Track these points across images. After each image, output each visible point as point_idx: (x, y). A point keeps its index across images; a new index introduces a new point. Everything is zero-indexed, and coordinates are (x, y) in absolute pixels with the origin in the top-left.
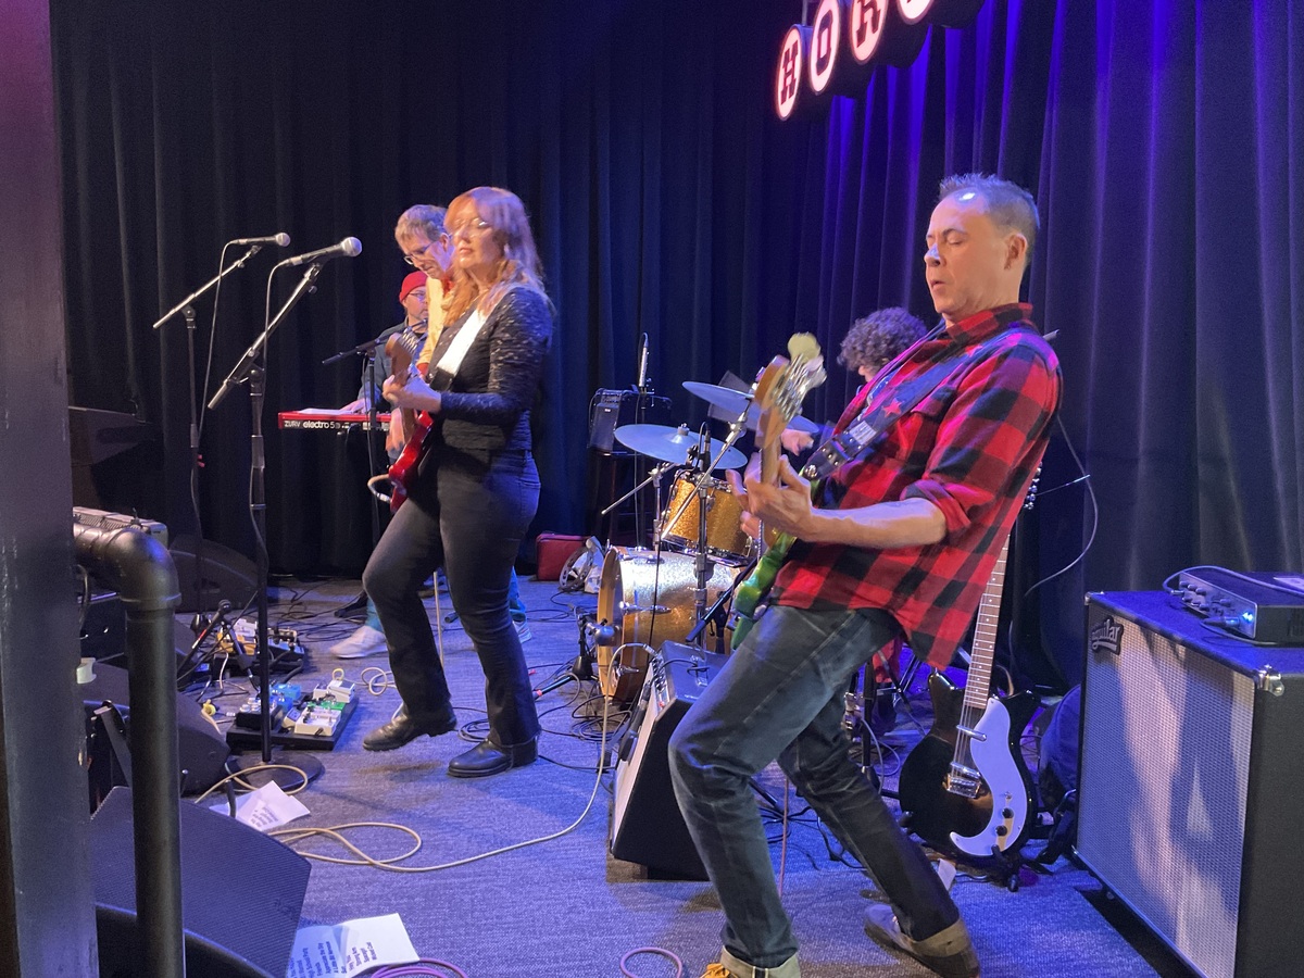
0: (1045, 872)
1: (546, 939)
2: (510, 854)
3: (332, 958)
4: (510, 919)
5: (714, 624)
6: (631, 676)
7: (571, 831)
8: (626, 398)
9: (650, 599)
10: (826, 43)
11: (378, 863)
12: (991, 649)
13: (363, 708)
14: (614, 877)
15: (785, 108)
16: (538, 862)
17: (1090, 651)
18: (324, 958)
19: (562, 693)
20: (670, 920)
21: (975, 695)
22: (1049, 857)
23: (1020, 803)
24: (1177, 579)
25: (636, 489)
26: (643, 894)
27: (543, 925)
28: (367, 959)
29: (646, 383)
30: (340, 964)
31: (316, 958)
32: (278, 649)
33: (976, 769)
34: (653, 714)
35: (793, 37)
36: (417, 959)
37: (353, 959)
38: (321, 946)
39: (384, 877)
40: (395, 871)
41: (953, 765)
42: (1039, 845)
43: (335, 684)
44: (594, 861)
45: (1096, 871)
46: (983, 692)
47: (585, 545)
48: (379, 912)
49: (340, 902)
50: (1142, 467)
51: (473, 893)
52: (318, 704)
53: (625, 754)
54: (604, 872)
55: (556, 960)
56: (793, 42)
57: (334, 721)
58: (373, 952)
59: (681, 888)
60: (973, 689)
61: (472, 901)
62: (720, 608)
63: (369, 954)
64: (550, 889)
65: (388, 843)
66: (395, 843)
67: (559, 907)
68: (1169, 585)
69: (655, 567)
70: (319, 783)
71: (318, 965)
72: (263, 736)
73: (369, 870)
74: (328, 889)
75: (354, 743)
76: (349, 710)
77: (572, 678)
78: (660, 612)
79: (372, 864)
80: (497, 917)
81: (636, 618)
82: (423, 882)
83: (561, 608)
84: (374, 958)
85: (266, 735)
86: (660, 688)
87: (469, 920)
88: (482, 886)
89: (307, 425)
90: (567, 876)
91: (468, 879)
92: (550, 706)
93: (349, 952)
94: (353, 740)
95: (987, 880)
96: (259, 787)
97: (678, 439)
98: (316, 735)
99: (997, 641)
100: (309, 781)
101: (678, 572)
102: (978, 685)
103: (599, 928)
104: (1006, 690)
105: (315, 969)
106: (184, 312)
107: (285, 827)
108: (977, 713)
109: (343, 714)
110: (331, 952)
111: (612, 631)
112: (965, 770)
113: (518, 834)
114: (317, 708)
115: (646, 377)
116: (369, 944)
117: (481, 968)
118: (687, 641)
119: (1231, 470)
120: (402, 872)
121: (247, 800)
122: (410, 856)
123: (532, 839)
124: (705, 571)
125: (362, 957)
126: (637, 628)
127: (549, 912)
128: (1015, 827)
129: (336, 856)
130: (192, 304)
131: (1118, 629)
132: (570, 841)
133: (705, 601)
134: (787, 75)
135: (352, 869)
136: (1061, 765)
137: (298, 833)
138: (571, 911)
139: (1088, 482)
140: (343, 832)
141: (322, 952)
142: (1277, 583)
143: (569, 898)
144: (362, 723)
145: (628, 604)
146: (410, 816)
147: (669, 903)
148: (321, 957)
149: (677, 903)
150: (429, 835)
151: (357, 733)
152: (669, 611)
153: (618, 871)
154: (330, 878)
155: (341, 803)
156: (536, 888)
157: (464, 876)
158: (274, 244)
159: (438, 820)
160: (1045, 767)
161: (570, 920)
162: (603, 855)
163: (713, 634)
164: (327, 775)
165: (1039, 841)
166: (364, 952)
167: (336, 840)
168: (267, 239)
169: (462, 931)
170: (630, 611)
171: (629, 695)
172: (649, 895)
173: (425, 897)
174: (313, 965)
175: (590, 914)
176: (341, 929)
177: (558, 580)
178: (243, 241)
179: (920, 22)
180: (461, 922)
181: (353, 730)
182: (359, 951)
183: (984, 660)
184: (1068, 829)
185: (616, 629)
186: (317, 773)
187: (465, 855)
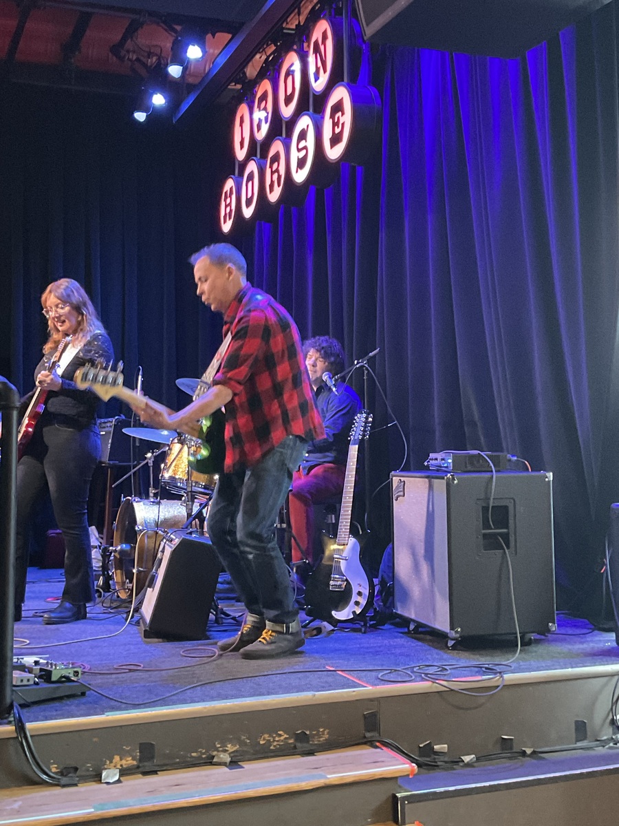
8: (118, 423)
9: (154, 523)
10: (250, 190)
14: (148, 643)
15: (226, 227)
17: (394, 501)
21: (342, 538)
26: (167, 645)
33: (344, 576)
35: (230, 184)
41: (332, 576)
44: (135, 640)
46: (346, 535)
54: (142, 641)
56: (230, 186)
69: (158, 506)
81: (146, 536)
101: (171, 509)
102: (343, 532)
104: (358, 533)
112: (338, 577)
118: (183, 528)
126: (146, 541)
128: (363, 602)
131: (403, 484)
134: (226, 206)
145: (140, 527)
170: (142, 531)
179: (304, 184)
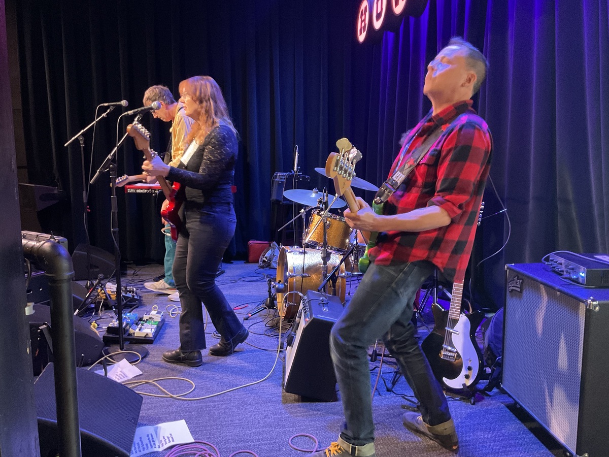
0: (488, 395)
1: (254, 430)
2: (237, 391)
3: (153, 441)
4: (237, 421)
5: (331, 282)
6: (293, 306)
7: (265, 380)
8: (289, 177)
9: (301, 270)
10: (381, 6)
11: (174, 396)
12: (461, 292)
13: (167, 324)
14: (285, 401)
15: (362, 38)
16: (250, 395)
17: (508, 292)
18: (150, 441)
19: (261, 315)
20: (312, 421)
21: (454, 313)
22: (489, 388)
23: (475, 363)
24: (549, 257)
25: (294, 219)
26: (299, 409)
27: (253, 424)
28: (170, 442)
29: (297, 169)
30: (157, 444)
31: (146, 441)
32: (127, 297)
33: (454, 348)
34: (303, 325)
35: (365, 4)
36: (193, 441)
37: (163, 442)
38: (148, 436)
39: (178, 403)
40: (183, 400)
41: (444, 346)
42: (484, 383)
43: (154, 312)
44: (276, 393)
45: (511, 394)
46: (458, 312)
47: (270, 246)
48: (175, 419)
49: (157, 415)
50: (531, 205)
51: (220, 410)
52: (146, 322)
53: (290, 343)
54: (281, 399)
55: (259, 440)
56: (365, 6)
57: (153, 330)
58: (172, 438)
59: (317, 406)
60: (453, 311)
61: (219, 413)
62: (334, 274)
63: (171, 439)
64: (256, 407)
65: (180, 387)
66: (183, 387)
67: (260, 415)
68: (545, 260)
69: (303, 255)
70: (147, 359)
71: (147, 444)
72: (120, 338)
73: (170, 400)
74: (151, 409)
75: (163, 340)
76: (161, 325)
77: (265, 308)
78: (306, 277)
79: (172, 397)
80: (231, 421)
81: (295, 280)
82: (196, 405)
83: (260, 275)
84: (173, 441)
85: (121, 336)
86: (305, 312)
87: (218, 422)
88: (224, 406)
89: (138, 191)
90: (263, 401)
91: (216, 403)
92: (255, 321)
93: (161, 438)
94: (163, 338)
95: (460, 400)
96: (118, 362)
97: (314, 195)
98: (145, 337)
99: (464, 288)
100: (142, 359)
101: (314, 258)
102: (455, 308)
103: (279, 425)
104: (468, 310)
105: (145, 446)
106: (79, 138)
107: (131, 380)
108: (455, 322)
109: (157, 327)
110: (153, 439)
111: (284, 286)
112: (449, 348)
113: (240, 382)
114: (145, 324)
115: (298, 166)
116: (171, 434)
117: (224, 445)
118: (319, 290)
119: (573, 206)
120: (186, 400)
121: (112, 368)
122: (190, 393)
123: (247, 383)
124: (327, 257)
125: (167, 441)
126: (295, 284)
127: (255, 418)
128: (474, 374)
129: (155, 393)
130: (82, 134)
131: (521, 281)
132: (265, 384)
133: (327, 271)
134: (362, 22)
135: (162, 399)
136: (494, 345)
137: (137, 383)
138: (265, 417)
139: (506, 212)
140: (158, 382)
141: (149, 439)
142: (596, 258)
143: (265, 411)
144: (168, 330)
145: (290, 273)
146: (189, 374)
147: (311, 413)
148: (148, 441)
149: (315, 412)
150: (199, 383)
151: (164, 336)
152: (310, 276)
153: (288, 398)
154: (152, 404)
155: (157, 368)
156: (248, 407)
157: (215, 402)
158: (120, 106)
159: (203, 375)
160: (487, 346)
161: (265, 422)
162: (280, 391)
163: (331, 287)
164: (150, 355)
165: (484, 381)
166: (168, 438)
167: (155, 385)
168: (117, 103)
169: (214, 427)
170: (292, 276)
171: (291, 315)
172: (302, 409)
173: (197, 411)
174: (144, 445)
175: (274, 419)
176: (157, 428)
177: (258, 262)
178: (106, 104)
180: (214, 423)
181: (162, 334)
182: (166, 438)
183: (458, 297)
184: (499, 374)
185: (285, 285)
186: (145, 355)
187: (216, 392)
